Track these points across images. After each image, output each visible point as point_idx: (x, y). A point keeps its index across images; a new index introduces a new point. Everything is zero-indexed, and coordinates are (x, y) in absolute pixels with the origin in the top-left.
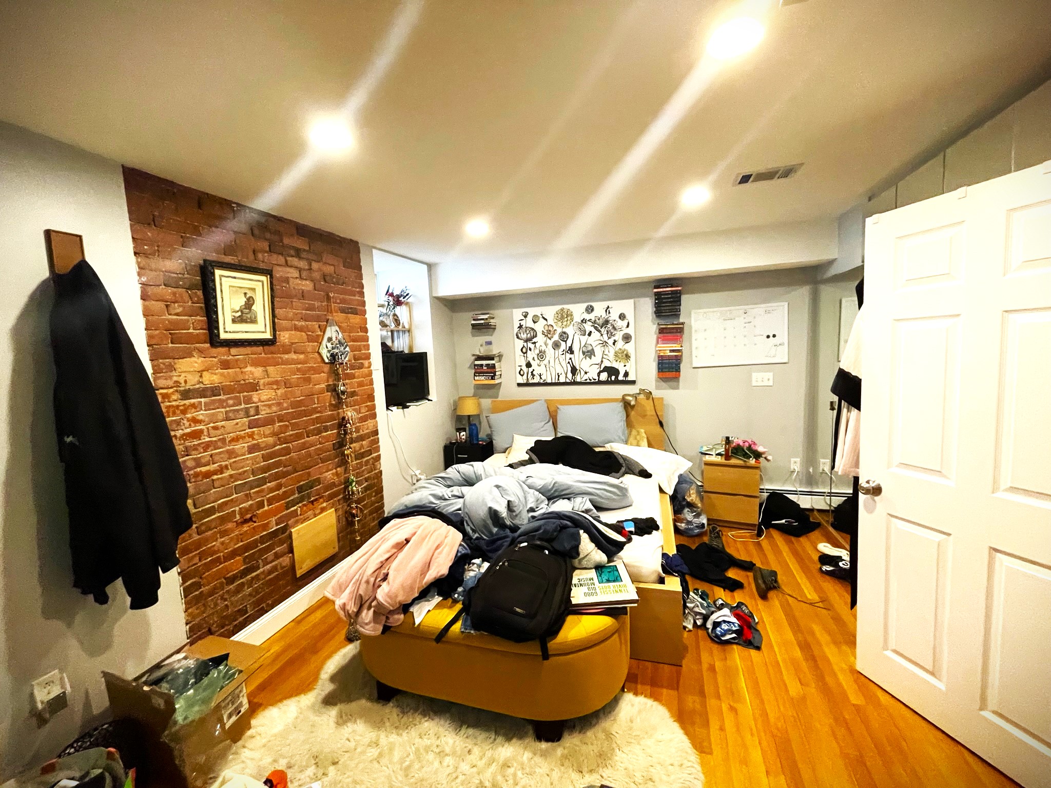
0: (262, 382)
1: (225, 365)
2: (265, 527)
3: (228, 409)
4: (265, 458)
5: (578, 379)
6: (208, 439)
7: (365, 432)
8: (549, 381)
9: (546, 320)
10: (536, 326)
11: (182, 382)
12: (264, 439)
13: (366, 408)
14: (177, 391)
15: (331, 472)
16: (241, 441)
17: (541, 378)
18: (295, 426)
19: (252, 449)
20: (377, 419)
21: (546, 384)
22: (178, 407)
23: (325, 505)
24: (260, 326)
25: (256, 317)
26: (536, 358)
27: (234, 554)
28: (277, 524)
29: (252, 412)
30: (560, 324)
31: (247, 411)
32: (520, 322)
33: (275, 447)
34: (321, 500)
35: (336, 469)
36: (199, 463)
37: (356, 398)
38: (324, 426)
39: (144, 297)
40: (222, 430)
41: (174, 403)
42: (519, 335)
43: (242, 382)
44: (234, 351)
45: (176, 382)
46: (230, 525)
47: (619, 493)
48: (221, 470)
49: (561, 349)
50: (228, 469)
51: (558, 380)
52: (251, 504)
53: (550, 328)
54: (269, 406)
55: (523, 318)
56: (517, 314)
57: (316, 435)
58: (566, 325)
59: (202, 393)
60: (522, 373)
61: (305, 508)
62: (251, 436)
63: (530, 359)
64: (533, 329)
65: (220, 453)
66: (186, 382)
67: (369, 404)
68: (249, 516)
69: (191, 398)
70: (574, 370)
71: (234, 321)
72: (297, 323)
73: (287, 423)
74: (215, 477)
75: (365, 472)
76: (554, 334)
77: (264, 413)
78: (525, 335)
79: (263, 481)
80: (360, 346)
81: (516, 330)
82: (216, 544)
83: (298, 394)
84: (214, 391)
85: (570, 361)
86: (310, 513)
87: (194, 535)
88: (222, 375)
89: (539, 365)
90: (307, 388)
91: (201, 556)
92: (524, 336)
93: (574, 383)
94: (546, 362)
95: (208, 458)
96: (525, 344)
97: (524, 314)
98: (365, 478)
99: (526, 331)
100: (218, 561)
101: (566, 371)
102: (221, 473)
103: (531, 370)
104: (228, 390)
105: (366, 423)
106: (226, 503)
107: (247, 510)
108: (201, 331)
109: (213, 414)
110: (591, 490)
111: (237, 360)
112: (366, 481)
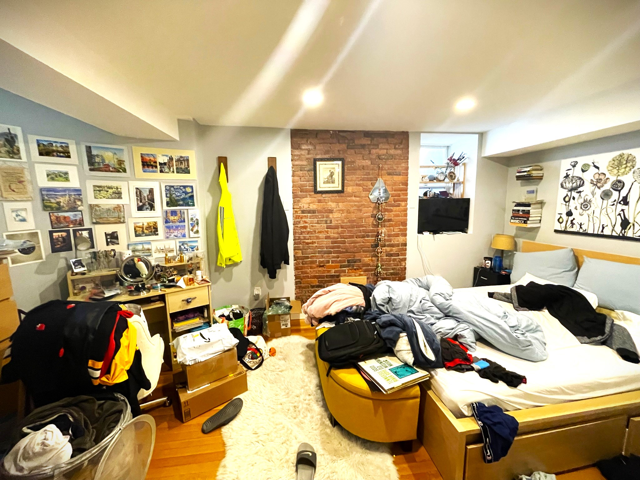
0: (335, 209)
1: (320, 201)
2: (329, 271)
3: (318, 219)
4: (332, 243)
5: (630, 234)
6: (309, 230)
7: (396, 243)
8: (590, 231)
9: (598, 168)
10: (585, 176)
11: (302, 207)
12: (333, 234)
13: (399, 230)
14: (300, 210)
15: (368, 258)
16: (322, 233)
17: (581, 228)
18: (350, 232)
19: (327, 238)
20: (407, 237)
21: (586, 234)
22: (299, 216)
23: (362, 273)
24: (336, 184)
25: (334, 180)
26: (579, 207)
27: (315, 277)
28: (334, 273)
29: (329, 222)
30: (615, 171)
31: (326, 221)
32: (568, 171)
33: (337, 239)
34: (361, 270)
35: (372, 257)
36: (305, 239)
37: (392, 223)
38: (367, 234)
39: (293, 176)
40: (315, 227)
41: (298, 215)
42: (564, 184)
43: (326, 209)
44: (324, 195)
45: (300, 207)
46: (314, 266)
47: (509, 341)
48: (313, 243)
49: (612, 199)
50: (315, 243)
51: (602, 231)
52: (324, 260)
53: (602, 177)
54: (337, 221)
55: (571, 167)
56: (565, 164)
57: (361, 238)
58: (624, 172)
59: (309, 212)
60: (561, 220)
61: (350, 271)
62: (327, 232)
63: (572, 208)
64: (580, 178)
65: (313, 236)
66: (303, 207)
67: (401, 227)
68: (322, 265)
69: (304, 213)
70: (625, 224)
71: (324, 183)
72: (357, 182)
73: (345, 229)
74: (310, 245)
75: (392, 265)
76: (605, 183)
77: (333, 224)
78: (571, 184)
79: (330, 253)
80: (399, 194)
81: (561, 179)
82: (308, 271)
83: (353, 216)
84: (314, 212)
85: (622, 213)
86: (354, 274)
87: (301, 264)
88: (318, 205)
89: (581, 215)
90: (360, 214)
91: (302, 273)
92: (569, 185)
93: (624, 238)
94: (590, 212)
95: (308, 237)
96: (569, 194)
97: (573, 164)
98: (392, 268)
99: (572, 181)
100: (308, 277)
101: (613, 224)
102: (313, 244)
103: (571, 218)
104: (319, 212)
105: (398, 238)
106: (313, 256)
107: (322, 262)
108: (311, 188)
109: (312, 220)
110: (477, 323)
111: (325, 199)
112: (393, 270)
